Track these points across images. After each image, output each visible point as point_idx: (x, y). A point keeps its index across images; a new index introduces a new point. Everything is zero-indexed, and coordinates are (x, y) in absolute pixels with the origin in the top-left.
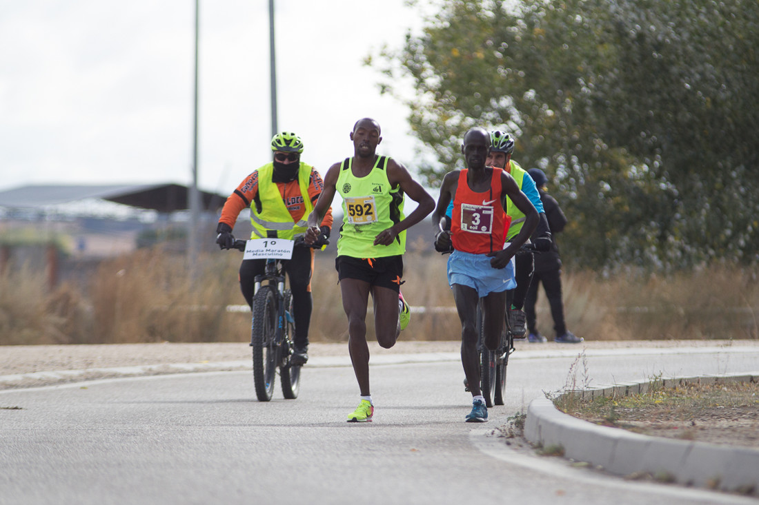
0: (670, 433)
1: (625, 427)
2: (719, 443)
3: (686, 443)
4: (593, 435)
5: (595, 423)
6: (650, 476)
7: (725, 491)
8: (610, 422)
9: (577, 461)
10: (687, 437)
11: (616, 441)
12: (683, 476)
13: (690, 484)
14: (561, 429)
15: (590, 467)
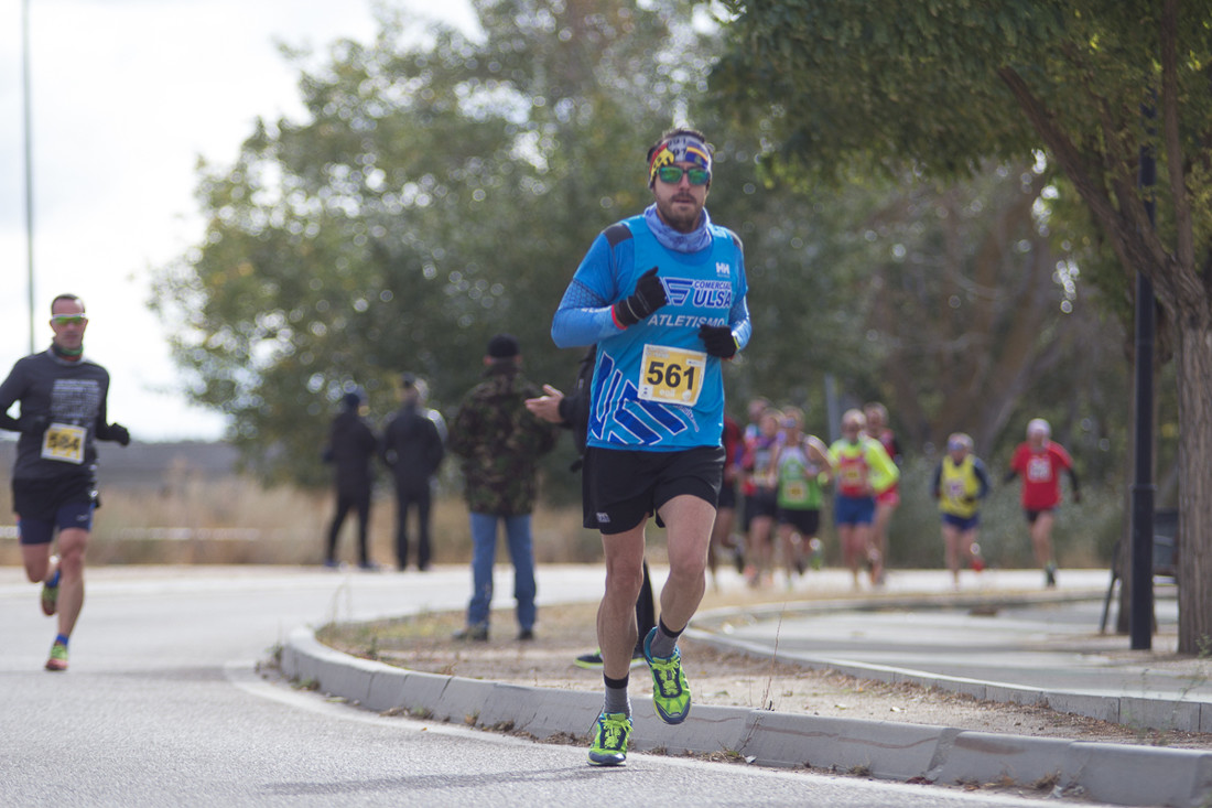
0: (432, 666)
1: (384, 660)
2: (480, 678)
3: (446, 677)
4: (350, 669)
5: (356, 655)
6: (406, 713)
7: (482, 728)
8: (371, 655)
9: (332, 696)
10: (447, 671)
11: (374, 675)
12: (440, 712)
13: (447, 720)
14: (318, 662)
15: (347, 702)
